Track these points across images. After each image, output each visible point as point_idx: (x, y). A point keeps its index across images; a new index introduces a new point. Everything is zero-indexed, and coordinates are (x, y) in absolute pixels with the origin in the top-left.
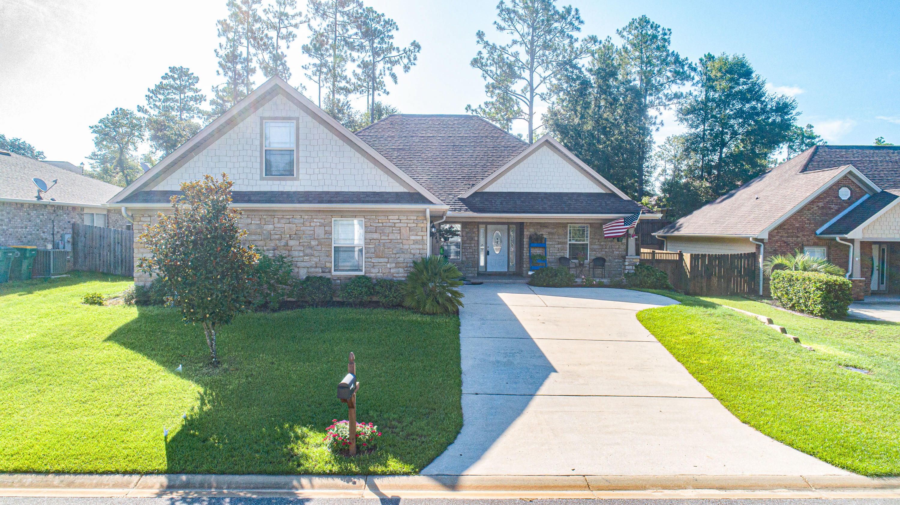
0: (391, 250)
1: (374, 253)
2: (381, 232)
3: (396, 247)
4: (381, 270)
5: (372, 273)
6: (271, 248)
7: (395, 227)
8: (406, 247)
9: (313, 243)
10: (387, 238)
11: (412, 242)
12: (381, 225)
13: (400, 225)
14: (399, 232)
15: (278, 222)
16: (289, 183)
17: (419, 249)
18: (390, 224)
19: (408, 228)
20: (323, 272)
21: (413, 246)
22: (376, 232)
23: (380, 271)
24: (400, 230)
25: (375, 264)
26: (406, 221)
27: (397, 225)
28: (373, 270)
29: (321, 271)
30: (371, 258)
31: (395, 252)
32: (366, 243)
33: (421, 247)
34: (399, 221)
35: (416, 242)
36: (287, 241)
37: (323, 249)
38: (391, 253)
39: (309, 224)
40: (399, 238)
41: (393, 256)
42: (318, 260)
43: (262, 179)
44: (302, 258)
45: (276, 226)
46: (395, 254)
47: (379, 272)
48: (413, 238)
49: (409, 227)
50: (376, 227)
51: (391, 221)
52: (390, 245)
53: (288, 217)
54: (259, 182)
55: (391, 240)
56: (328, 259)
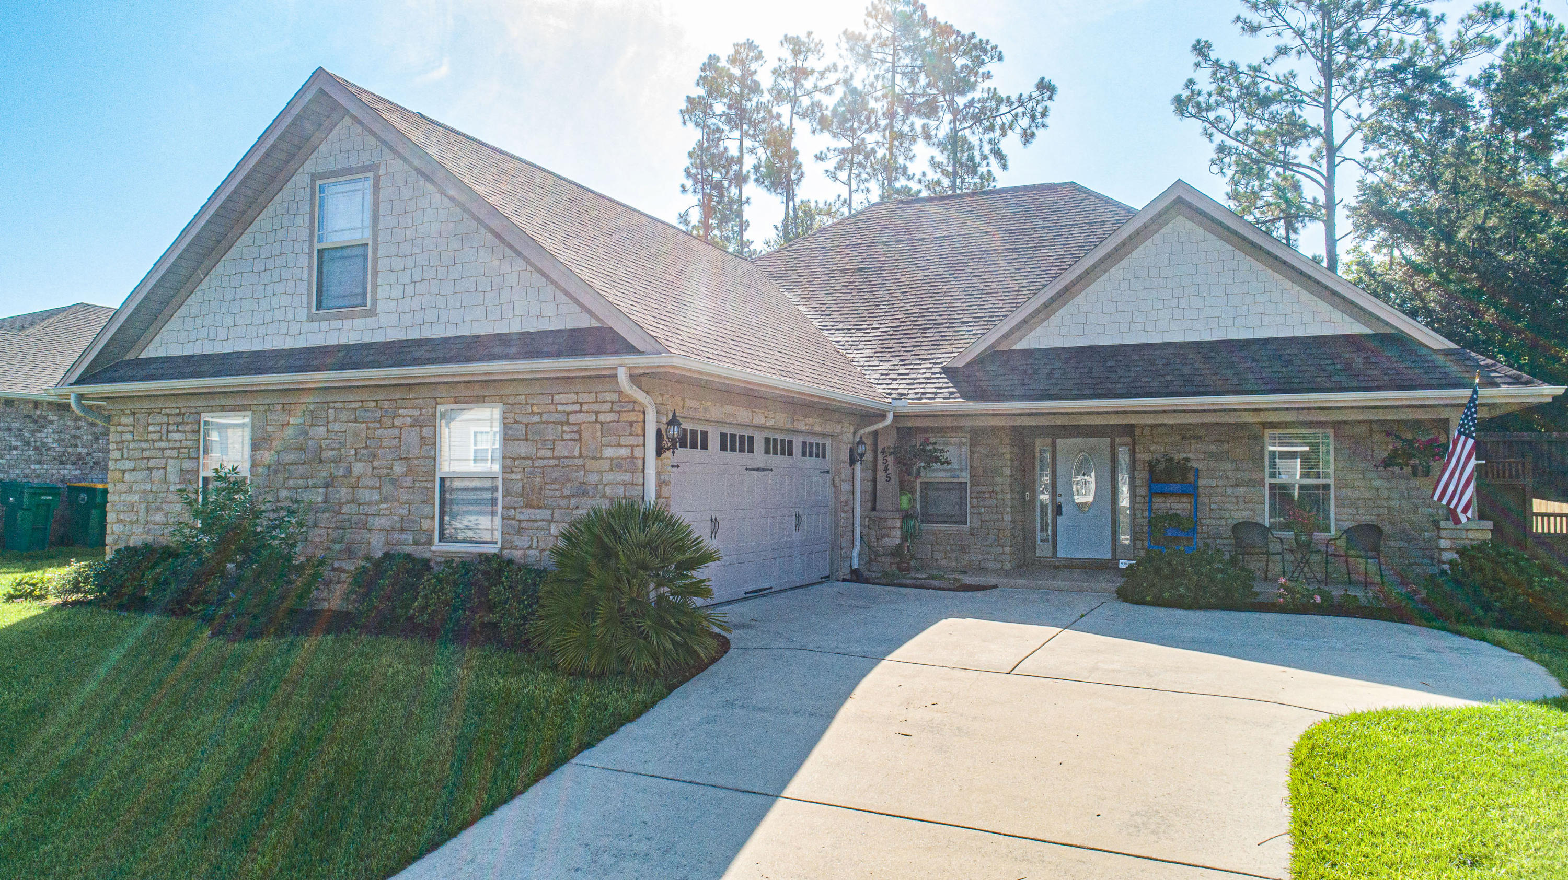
0: (557, 487)
1: (521, 496)
2: (537, 438)
3: (569, 480)
4: (535, 541)
5: (515, 548)
6: (321, 482)
7: (568, 423)
8: (594, 478)
9: (399, 469)
10: (549, 453)
11: (606, 465)
12: (537, 419)
13: (581, 417)
14: (577, 436)
15: (336, 420)
16: (358, 323)
17: (624, 484)
18: (556, 417)
19: (598, 426)
20: (416, 543)
21: (609, 477)
22: (527, 440)
23: (535, 545)
24: (579, 432)
25: (524, 525)
26: (595, 407)
27: (572, 419)
28: (517, 541)
29: (411, 539)
30: (515, 509)
31: (567, 492)
32: (507, 469)
33: (627, 477)
34: (576, 407)
35: (617, 465)
36: (350, 463)
37: (417, 484)
38: (558, 494)
39: (389, 424)
40: (576, 453)
41: (563, 503)
42: (405, 512)
43: (311, 318)
44: (376, 507)
45: (330, 428)
46: (569, 497)
47: (530, 547)
48: (609, 452)
49: (602, 423)
50: (527, 425)
51: (560, 408)
52: (556, 474)
53: (353, 405)
54: (308, 327)
55: (559, 458)
56: (426, 509)
